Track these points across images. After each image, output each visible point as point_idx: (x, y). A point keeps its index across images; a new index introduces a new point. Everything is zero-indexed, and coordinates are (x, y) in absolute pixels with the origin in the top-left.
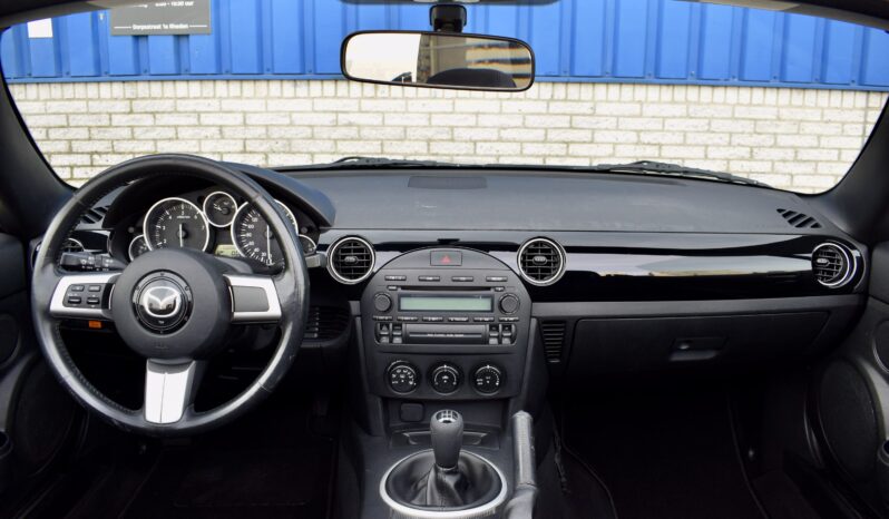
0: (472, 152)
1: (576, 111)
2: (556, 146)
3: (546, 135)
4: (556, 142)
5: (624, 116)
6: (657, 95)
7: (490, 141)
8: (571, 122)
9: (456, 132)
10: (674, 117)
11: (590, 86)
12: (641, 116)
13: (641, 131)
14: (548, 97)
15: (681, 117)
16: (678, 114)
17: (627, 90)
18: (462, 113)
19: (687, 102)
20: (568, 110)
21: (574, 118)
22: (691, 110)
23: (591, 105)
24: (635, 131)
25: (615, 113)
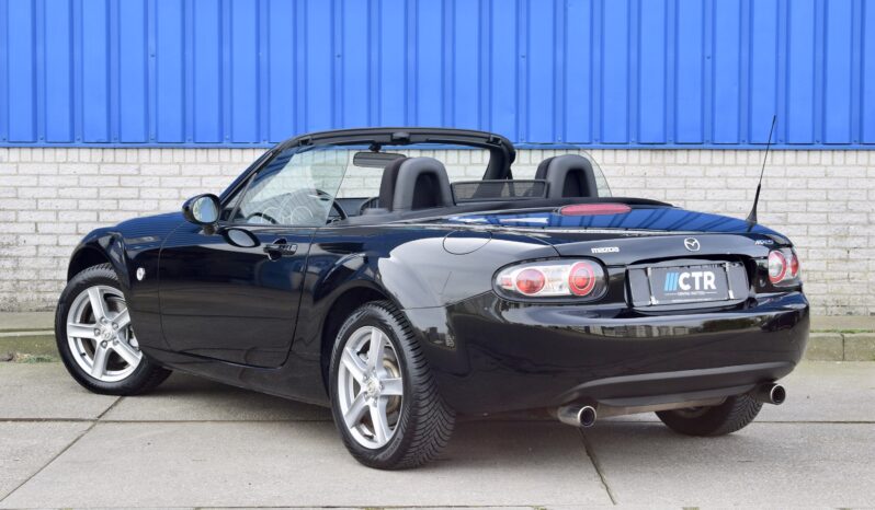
0: (34, 207)
1: (124, 172)
2: (107, 202)
3: (98, 193)
4: (108, 199)
5: (167, 176)
6: (194, 157)
7: (50, 198)
8: (119, 181)
9: (20, 191)
10: (209, 176)
11: (135, 151)
12: (180, 174)
13: (181, 188)
14: (99, 160)
15: (216, 175)
16: (213, 173)
17: (167, 154)
18: (25, 175)
19: (220, 163)
20: (118, 171)
21: (122, 178)
22: (224, 170)
23: (137, 167)
24: (177, 188)
25: (158, 173)
